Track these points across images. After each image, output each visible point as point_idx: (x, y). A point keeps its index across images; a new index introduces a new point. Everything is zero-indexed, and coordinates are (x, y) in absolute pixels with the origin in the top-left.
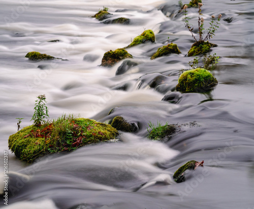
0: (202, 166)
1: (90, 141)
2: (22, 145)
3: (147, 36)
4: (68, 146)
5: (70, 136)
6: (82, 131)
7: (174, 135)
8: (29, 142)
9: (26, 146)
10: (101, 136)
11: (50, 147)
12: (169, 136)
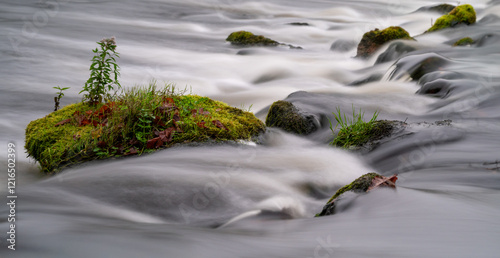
0: (393, 187)
1: (188, 138)
2: (47, 141)
3: (460, 16)
4: (139, 145)
5: (146, 124)
6: (176, 117)
7: (386, 139)
8: (62, 133)
9: (54, 142)
10: (215, 129)
11: (99, 146)
12: (375, 142)
